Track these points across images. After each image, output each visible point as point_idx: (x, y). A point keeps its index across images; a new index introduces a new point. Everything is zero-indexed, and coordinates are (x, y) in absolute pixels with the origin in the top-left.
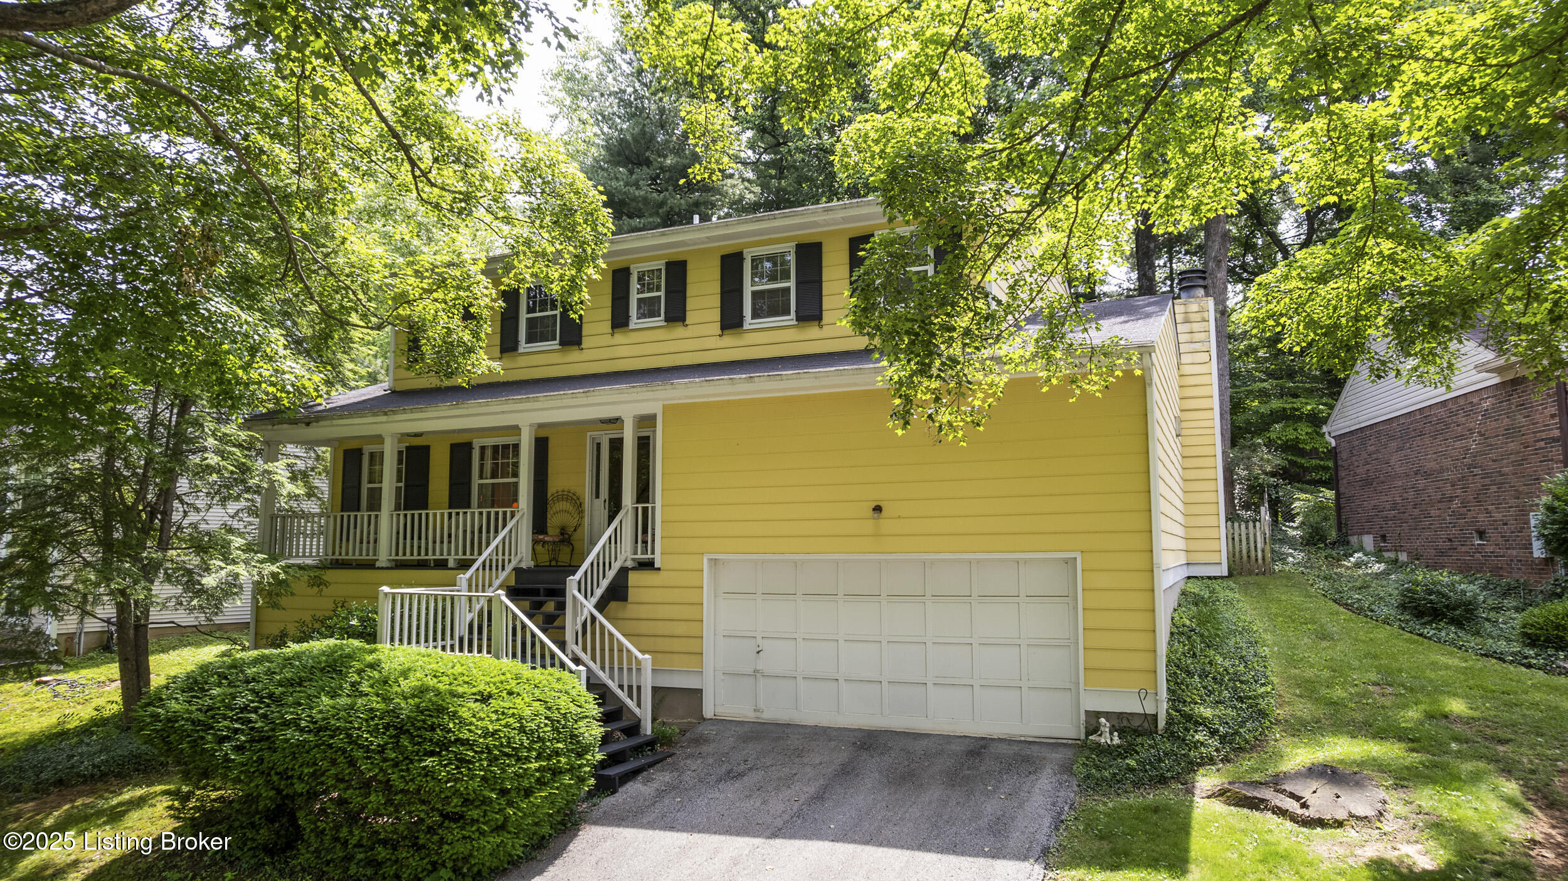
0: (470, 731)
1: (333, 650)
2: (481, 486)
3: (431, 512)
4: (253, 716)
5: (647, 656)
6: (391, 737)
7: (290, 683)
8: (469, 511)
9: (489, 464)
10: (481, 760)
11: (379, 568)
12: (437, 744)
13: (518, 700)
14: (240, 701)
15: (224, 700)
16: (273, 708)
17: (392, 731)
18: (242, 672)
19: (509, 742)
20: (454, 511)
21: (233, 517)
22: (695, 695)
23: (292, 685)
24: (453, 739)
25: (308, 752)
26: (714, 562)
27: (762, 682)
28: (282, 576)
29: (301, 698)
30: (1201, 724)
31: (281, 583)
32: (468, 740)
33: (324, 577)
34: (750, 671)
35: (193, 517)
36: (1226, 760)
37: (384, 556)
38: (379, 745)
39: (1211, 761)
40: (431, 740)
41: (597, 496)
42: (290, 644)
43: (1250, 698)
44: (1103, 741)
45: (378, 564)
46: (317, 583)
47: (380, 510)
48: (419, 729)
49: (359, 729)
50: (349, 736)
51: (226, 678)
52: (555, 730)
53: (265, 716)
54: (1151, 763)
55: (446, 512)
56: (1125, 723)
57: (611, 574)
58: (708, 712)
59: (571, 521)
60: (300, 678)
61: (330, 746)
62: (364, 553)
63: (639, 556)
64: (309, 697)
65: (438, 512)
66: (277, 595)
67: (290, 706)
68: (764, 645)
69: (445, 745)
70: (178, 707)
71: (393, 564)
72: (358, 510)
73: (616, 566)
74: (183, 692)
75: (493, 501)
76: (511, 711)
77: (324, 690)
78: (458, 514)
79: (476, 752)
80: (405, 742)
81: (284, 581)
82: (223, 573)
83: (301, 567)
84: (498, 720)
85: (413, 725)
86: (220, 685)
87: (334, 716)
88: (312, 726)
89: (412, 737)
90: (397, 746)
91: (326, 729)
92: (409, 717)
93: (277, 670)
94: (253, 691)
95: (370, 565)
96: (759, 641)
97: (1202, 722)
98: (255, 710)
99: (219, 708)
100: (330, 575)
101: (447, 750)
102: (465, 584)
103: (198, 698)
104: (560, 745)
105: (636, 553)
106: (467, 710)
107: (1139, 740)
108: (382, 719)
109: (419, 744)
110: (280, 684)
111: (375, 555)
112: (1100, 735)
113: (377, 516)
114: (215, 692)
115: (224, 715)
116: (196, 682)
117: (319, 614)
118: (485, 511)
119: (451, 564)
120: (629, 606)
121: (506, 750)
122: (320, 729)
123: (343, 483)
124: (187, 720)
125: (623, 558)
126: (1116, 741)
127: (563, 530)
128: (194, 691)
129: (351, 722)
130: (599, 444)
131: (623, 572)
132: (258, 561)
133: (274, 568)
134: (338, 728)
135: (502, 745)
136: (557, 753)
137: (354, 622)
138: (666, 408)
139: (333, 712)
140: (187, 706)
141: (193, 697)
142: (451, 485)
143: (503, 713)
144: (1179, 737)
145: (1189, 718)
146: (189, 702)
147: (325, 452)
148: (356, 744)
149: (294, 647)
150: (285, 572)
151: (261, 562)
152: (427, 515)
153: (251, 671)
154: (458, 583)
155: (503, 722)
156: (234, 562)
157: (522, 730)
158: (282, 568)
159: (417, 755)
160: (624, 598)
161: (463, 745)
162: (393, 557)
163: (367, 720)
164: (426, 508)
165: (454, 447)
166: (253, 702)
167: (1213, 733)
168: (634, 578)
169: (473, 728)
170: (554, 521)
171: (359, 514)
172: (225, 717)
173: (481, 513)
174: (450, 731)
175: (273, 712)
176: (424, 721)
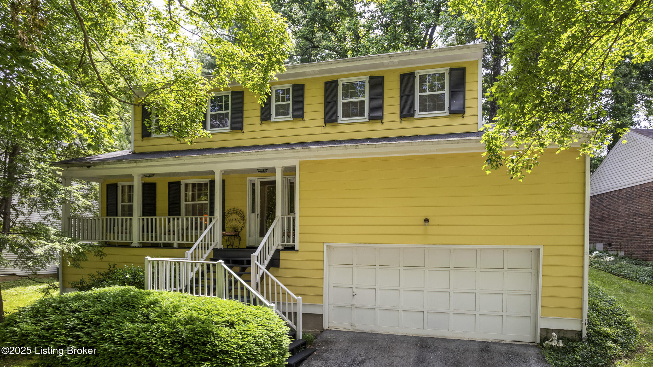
0: (228, 345)
1: (123, 294)
2: (186, 205)
3: (158, 218)
4: (80, 334)
5: (300, 297)
6: (177, 349)
7: (102, 313)
8: (180, 217)
9: (190, 193)
10: (236, 363)
11: (133, 247)
12: (208, 353)
13: (250, 325)
14: (70, 324)
15: (59, 323)
16: (93, 328)
17: (177, 345)
18: (68, 306)
19: (250, 351)
20: (171, 217)
21: (44, 219)
22: (320, 317)
23: (103, 314)
24: (218, 350)
25: (120, 357)
26: (329, 247)
27: (355, 311)
28: (81, 250)
29: (112, 323)
30: (607, 337)
31: (80, 254)
32: (227, 351)
33: (103, 251)
34: (348, 305)
35: (21, 218)
36: (627, 357)
37: (136, 241)
38: (169, 354)
39: (619, 357)
40: (204, 351)
41: (253, 212)
42: (93, 288)
43: (625, 323)
44: (554, 344)
45: (132, 245)
46: (100, 254)
47: (132, 216)
48: (196, 344)
49: (155, 344)
50: (149, 348)
51: (58, 309)
52: (273, 342)
53: (87, 334)
54: (588, 358)
55: (167, 218)
56: (562, 335)
57: (272, 252)
58: (326, 327)
59: (239, 225)
60: (107, 310)
61: (136, 354)
62: (124, 239)
63: (285, 243)
64: (117, 322)
65: (162, 218)
66: (78, 260)
67: (105, 328)
68: (357, 291)
69: (214, 354)
70: (28, 327)
71: (141, 245)
72: (117, 216)
73: (274, 248)
74: (31, 317)
75: (193, 213)
76: (249, 332)
77: (125, 318)
78: (174, 219)
79: (232, 358)
80: (186, 351)
81: (82, 253)
82: (47, 247)
83: (92, 246)
84: (243, 338)
85: (191, 341)
86: (54, 313)
87: (137, 335)
88: (122, 341)
89: (191, 349)
90: (182, 355)
91: (132, 343)
92: (187, 337)
93: (91, 305)
94: (78, 318)
95: (128, 245)
96: (354, 290)
97: (607, 336)
98: (81, 330)
99: (56, 328)
100: (106, 250)
101: (215, 357)
102: (189, 256)
103: (41, 321)
104: (276, 351)
105: (283, 242)
106: (225, 332)
107: (574, 344)
108: (169, 337)
109: (196, 353)
110: (95, 313)
111: (130, 240)
112: (552, 341)
113: (130, 219)
114: (52, 317)
115: (60, 332)
116: (38, 311)
117: (102, 271)
118: (189, 217)
119: (175, 245)
120: (280, 270)
121: (250, 356)
122: (128, 343)
123: (107, 202)
124: (35, 335)
125: (277, 244)
126: (561, 344)
127: (235, 230)
128: (38, 317)
129: (148, 339)
130: (253, 185)
131: (277, 251)
132: (66, 241)
133: (76, 245)
134: (141, 343)
135: (247, 354)
136: (273, 356)
137: (128, 276)
138: (301, 163)
139: (136, 332)
140: (34, 327)
141: (37, 321)
142: (169, 204)
143: (245, 334)
144: (596, 343)
145: (599, 333)
146: (35, 324)
147: (96, 185)
148: (154, 353)
149: (95, 291)
150: (83, 248)
151: (68, 242)
152: (156, 219)
153: (74, 305)
154: (186, 256)
155: (246, 340)
156: (52, 241)
157: (257, 344)
158: (81, 245)
159: (196, 360)
160: (278, 266)
161: (225, 354)
162: (141, 241)
163: (160, 338)
164: (155, 215)
165: (171, 184)
166: (79, 324)
167: (615, 342)
168: (283, 255)
169: (229, 343)
170: (229, 225)
171: (116, 218)
172: (61, 334)
173: (187, 219)
174: (216, 345)
175: (94, 332)
176: (198, 339)
